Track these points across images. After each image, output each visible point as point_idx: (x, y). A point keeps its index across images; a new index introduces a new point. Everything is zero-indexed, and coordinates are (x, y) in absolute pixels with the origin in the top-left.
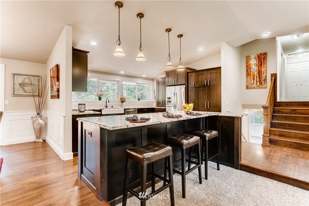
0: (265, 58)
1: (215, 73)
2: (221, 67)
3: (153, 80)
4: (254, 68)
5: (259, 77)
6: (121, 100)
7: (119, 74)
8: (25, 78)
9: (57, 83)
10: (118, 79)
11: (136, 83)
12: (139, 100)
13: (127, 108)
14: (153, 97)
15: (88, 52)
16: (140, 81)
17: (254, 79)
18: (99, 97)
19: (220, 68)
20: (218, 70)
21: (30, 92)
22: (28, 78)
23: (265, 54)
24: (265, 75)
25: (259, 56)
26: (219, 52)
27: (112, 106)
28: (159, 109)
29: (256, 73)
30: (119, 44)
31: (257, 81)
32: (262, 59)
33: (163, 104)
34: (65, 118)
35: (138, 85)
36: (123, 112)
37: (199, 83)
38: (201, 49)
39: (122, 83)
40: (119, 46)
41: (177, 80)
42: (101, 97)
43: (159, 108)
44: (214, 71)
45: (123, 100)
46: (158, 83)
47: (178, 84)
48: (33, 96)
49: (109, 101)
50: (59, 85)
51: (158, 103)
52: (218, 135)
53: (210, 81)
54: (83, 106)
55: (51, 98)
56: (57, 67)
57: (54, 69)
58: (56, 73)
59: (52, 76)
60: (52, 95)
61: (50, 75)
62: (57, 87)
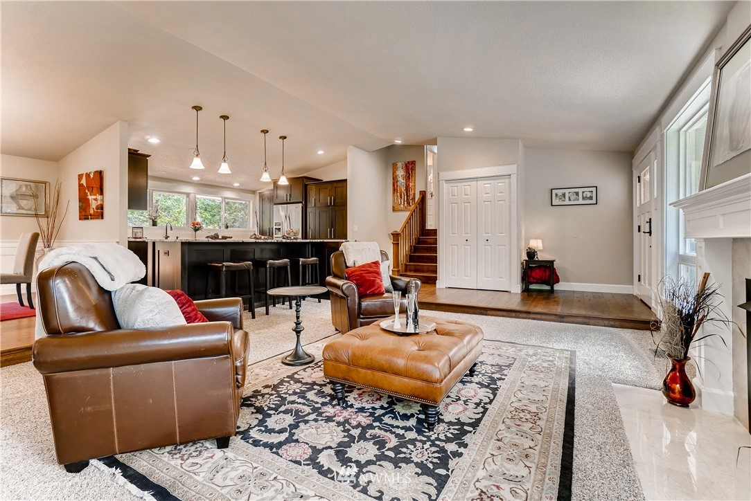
0: (413, 169)
1: (341, 187)
2: (347, 180)
3: (254, 192)
4: (401, 181)
5: (407, 196)
9: (99, 197)
11: (222, 198)
12: (227, 227)
14: (253, 223)
15: (149, 156)
16: (229, 194)
17: (401, 197)
18: (153, 221)
23: (413, 163)
24: (413, 191)
25: (406, 165)
26: (345, 159)
27: (177, 237)
29: (403, 189)
30: (197, 155)
31: (404, 201)
32: (410, 168)
35: (227, 200)
37: (322, 201)
38: (321, 153)
39: (195, 196)
40: (197, 158)
41: (291, 195)
42: (156, 220)
44: (339, 185)
46: (262, 197)
47: (291, 201)
48: (36, 216)
49: (171, 228)
50: (103, 200)
53: (335, 199)
54: (139, 230)
55: (80, 219)
56: (100, 174)
57: (92, 176)
58: (96, 182)
59: (85, 185)
60: (85, 214)
61: (79, 184)
62: (99, 202)
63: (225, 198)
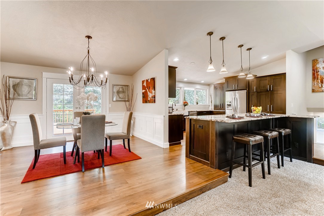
1: (279, 78)
2: (286, 73)
4: (322, 71)
6: (184, 103)
7: (183, 81)
8: (120, 88)
9: (153, 92)
12: (198, 103)
13: (191, 111)
14: (209, 101)
15: (177, 68)
16: (198, 87)
17: (322, 82)
19: (284, 74)
20: (283, 76)
21: (123, 98)
22: (122, 87)
26: (284, 57)
27: (177, 109)
30: (211, 63)
33: (221, 107)
34: (164, 117)
36: (188, 115)
37: (262, 88)
38: (265, 58)
39: (184, 89)
40: (211, 65)
41: (237, 86)
43: (216, 111)
44: (277, 77)
45: (186, 104)
46: (215, 88)
47: (238, 89)
48: (125, 101)
49: (175, 105)
50: (155, 93)
51: (216, 107)
52: (291, 133)
53: (273, 86)
55: (143, 103)
56: (153, 79)
57: (149, 81)
58: (151, 84)
59: (146, 86)
60: (145, 100)
61: (143, 85)
62: (153, 94)
63: (196, 89)
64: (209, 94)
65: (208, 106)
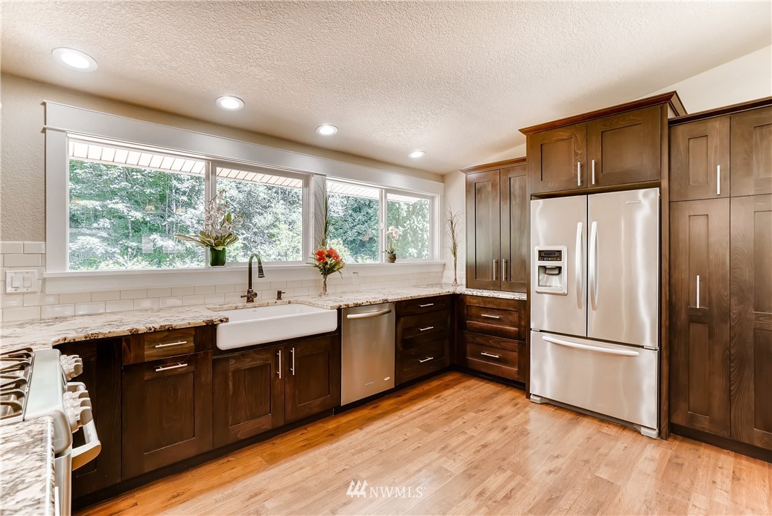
3: (442, 177)
6: (319, 260)
10: (306, 162)
12: (395, 257)
13: (351, 303)
14: (443, 247)
16: (396, 180)
18: (213, 250)
27: (279, 293)
28: (484, 302)
33: (499, 278)
36: (335, 327)
39: (324, 184)
41: (599, 168)
42: (220, 248)
43: (486, 293)
45: (330, 261)
47: (603, 185)
49: (261, 270)
51: (475, 272)
63: (388, 191)
64: (443, 214)
65: (439, 269)
